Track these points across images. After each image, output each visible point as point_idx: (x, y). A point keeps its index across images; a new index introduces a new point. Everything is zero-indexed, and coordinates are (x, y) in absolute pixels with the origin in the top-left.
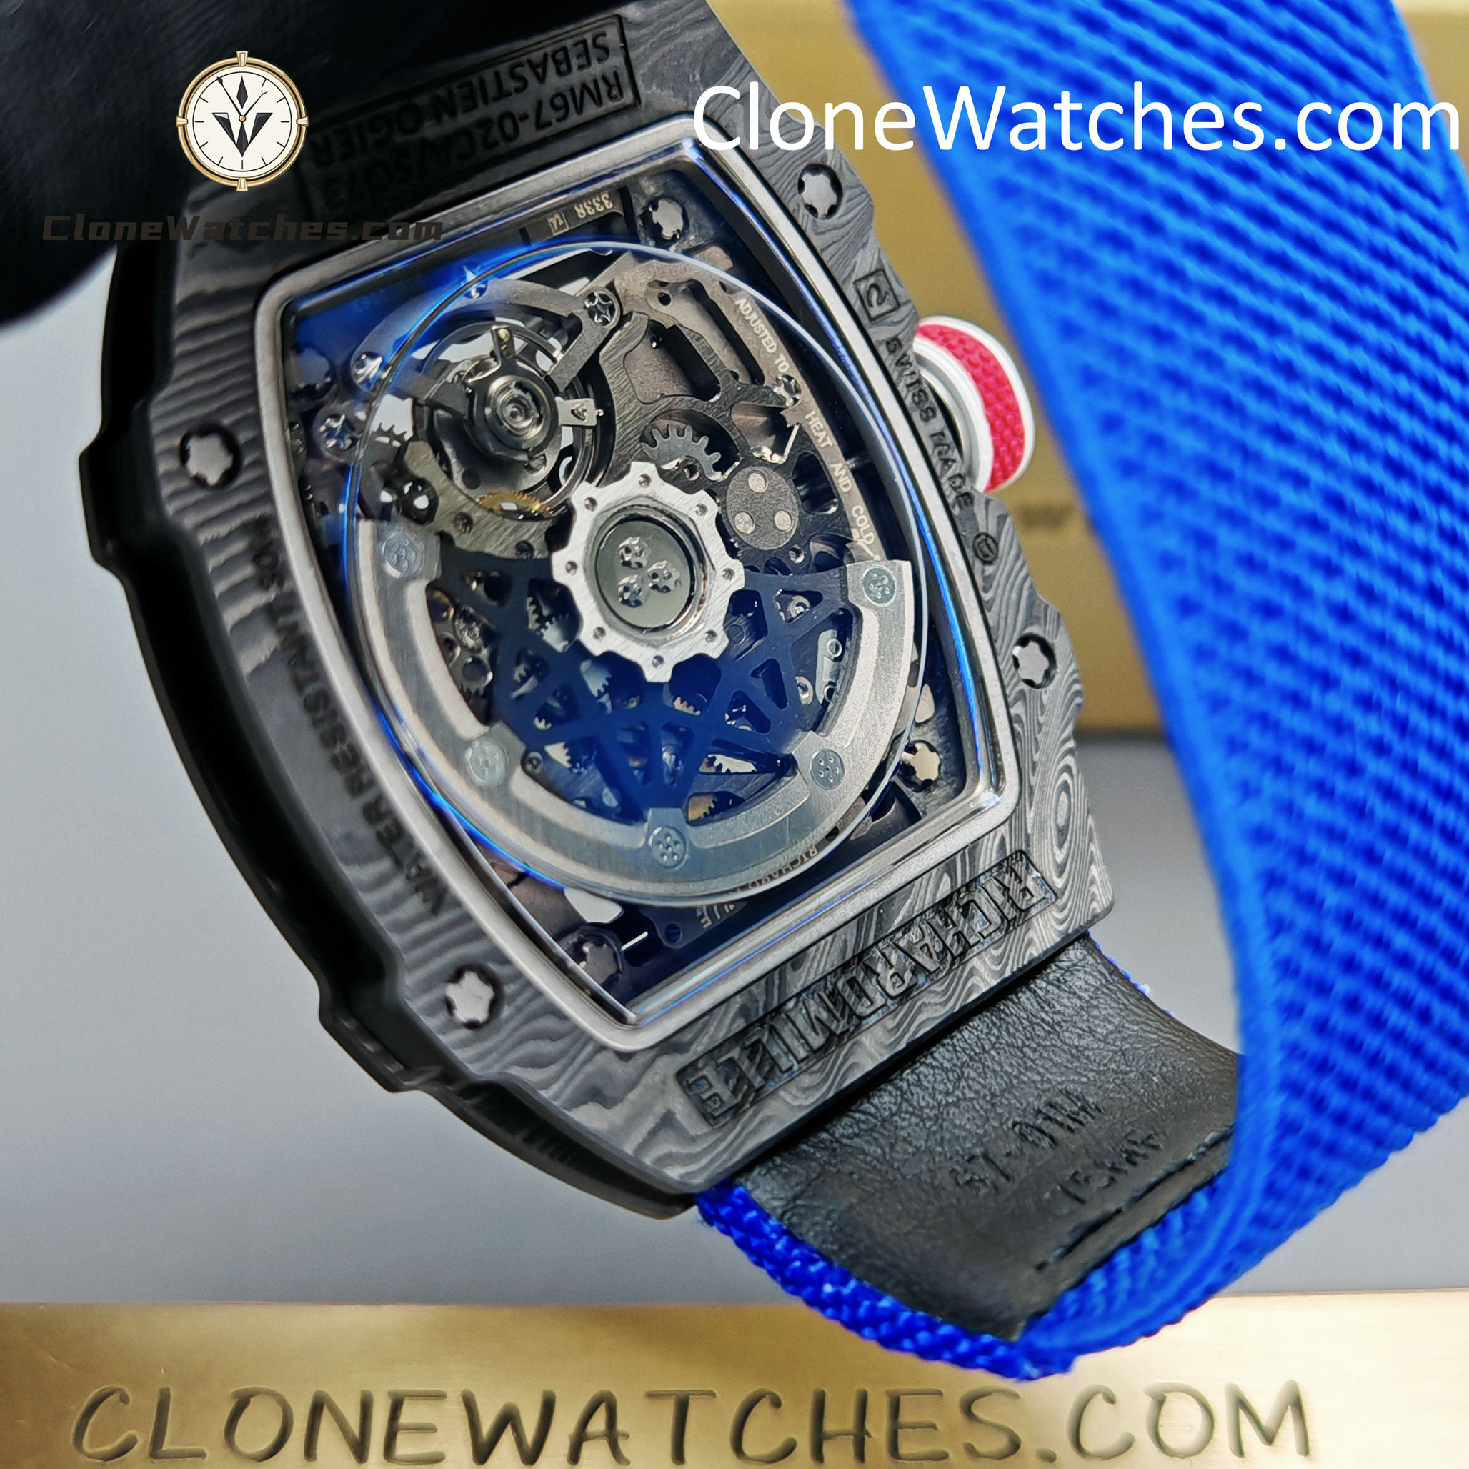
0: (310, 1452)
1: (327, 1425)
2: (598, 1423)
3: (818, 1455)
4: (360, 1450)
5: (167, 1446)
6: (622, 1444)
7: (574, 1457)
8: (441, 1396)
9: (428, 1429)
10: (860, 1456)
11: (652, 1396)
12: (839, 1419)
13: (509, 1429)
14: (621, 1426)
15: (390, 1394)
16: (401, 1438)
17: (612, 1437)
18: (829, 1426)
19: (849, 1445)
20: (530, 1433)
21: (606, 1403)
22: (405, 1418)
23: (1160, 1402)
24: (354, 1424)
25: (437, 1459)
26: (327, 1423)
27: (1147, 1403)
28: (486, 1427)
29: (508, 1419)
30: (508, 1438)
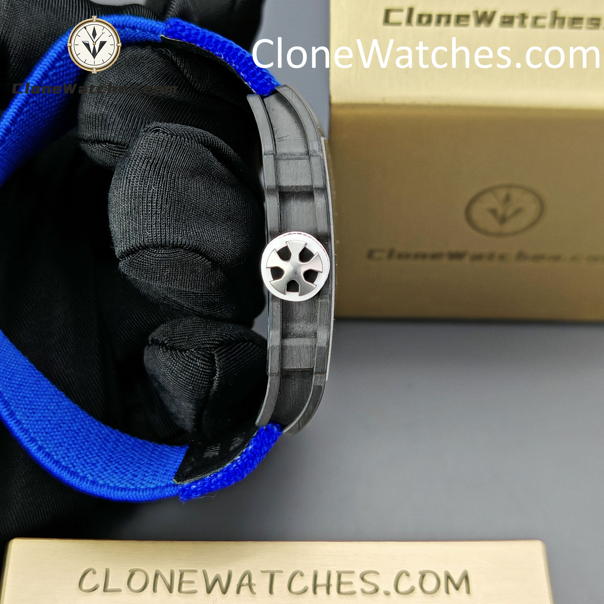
0: (154, 590)
1: (160, 580)
2: (246, 581)
3: (315, 592)
4: (170, 590)
5: (109, 587)
6: (253, 587)
7: (238, 592)
8: (196, 571)
9: (192, 582)
10: (328, 592)
11: (263, 572)
12: (322, 580)
13: (218, 582)
14: (253, 581)
15: (180, 571)
16: (183, 585)
17: (250, 585)
18: (319, 582)
19: (324, 589)
20: (224, 584)
21: (248, 574)
22: (184, 579)
23: (423, 576)
24: (169, 581)
25: (195, 592)
26: (160, 579)
27: (419, 576)
28: (210, 582)
29: (217, 579)
30: (217, 585)
